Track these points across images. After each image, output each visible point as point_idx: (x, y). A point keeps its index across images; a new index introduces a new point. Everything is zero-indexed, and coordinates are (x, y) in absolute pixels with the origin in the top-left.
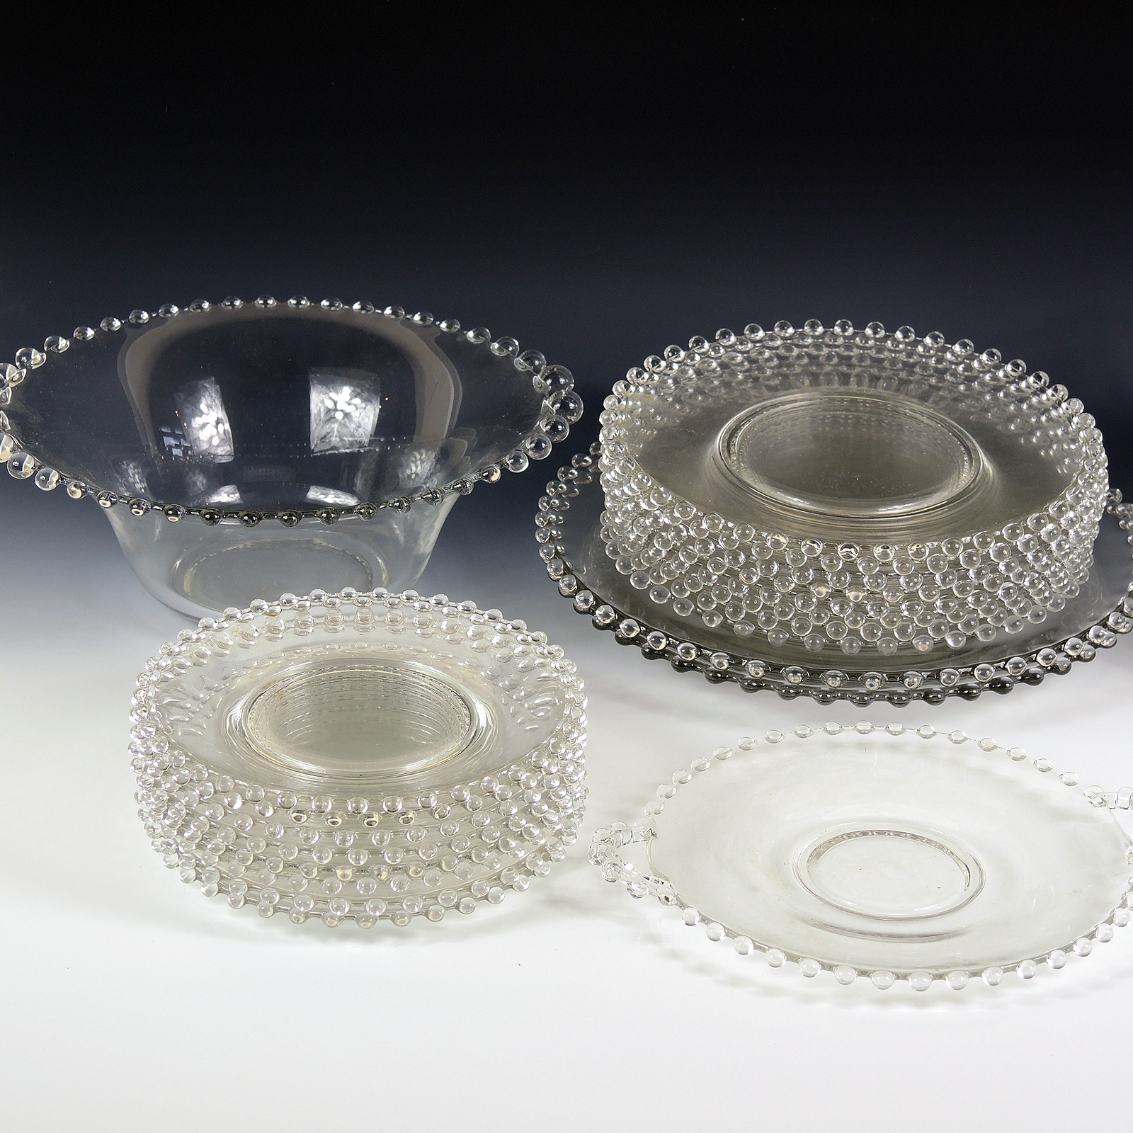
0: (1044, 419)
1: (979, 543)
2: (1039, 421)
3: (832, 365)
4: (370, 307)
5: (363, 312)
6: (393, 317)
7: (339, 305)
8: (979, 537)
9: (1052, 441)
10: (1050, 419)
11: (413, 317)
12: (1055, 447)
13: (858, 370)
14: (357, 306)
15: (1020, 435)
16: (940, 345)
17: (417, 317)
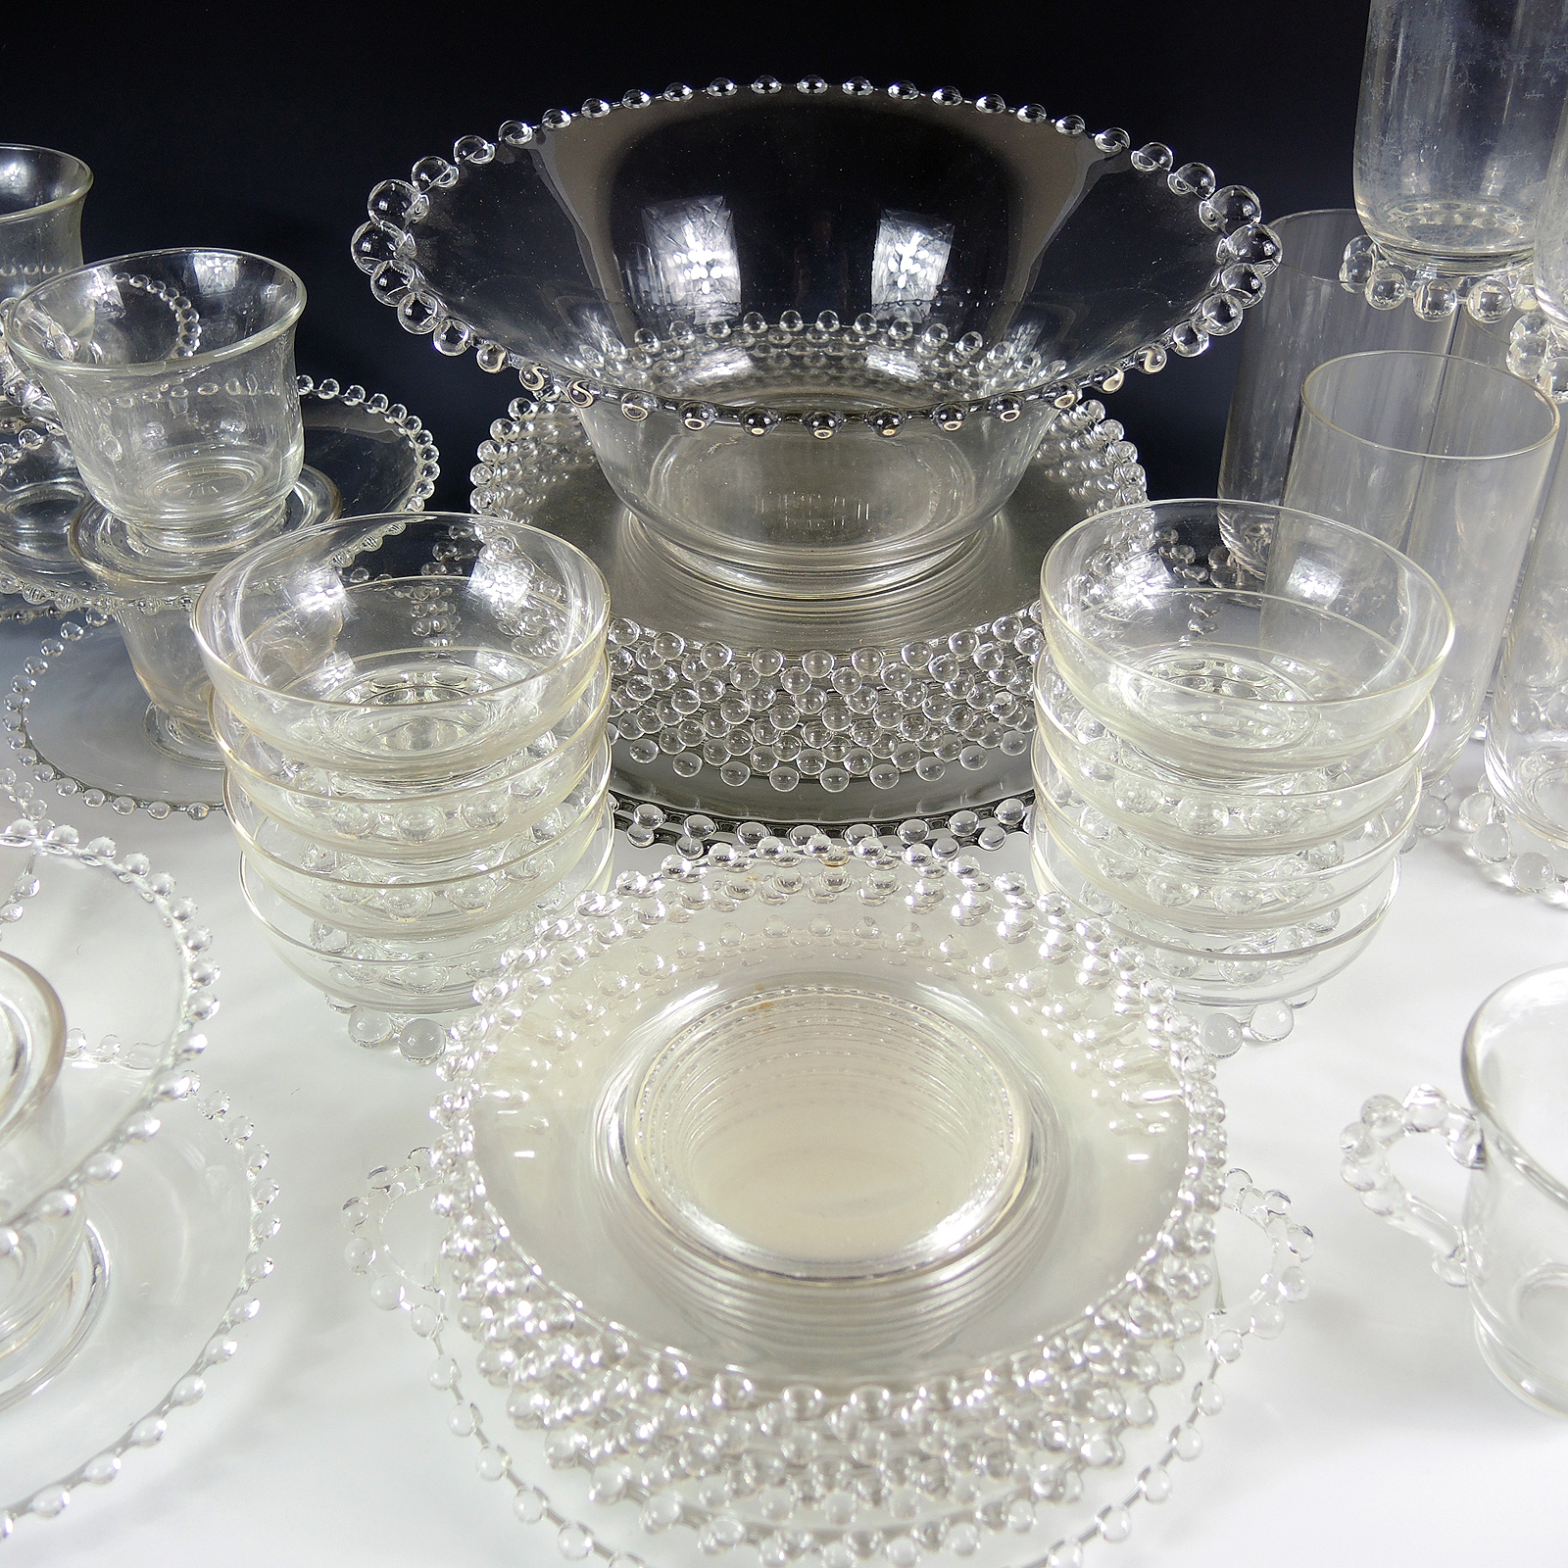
0: (1075, 444)
1: (957, 647)
2: (1069, 448)
3: (818, 368)
4: (958, 97)
5: (947, 103)
6: (989, 111)
7: (914, 94)
8: (956, 640)
9: (1085, 476)
10: (1083, 446)
11: (1017, 111)
12: (1088, 484)
13: (849, 373)
14: (938, 95)
15: (1047, 467)
16: (909, 335)
17: (1022, 112)
